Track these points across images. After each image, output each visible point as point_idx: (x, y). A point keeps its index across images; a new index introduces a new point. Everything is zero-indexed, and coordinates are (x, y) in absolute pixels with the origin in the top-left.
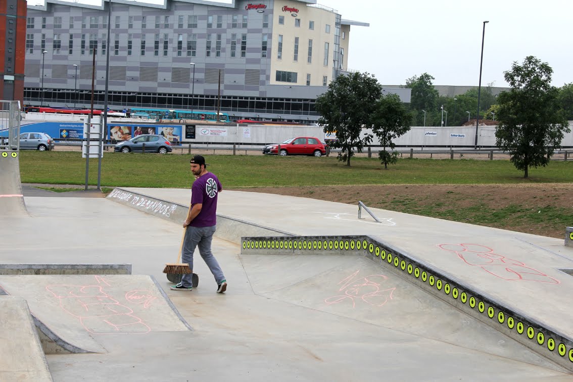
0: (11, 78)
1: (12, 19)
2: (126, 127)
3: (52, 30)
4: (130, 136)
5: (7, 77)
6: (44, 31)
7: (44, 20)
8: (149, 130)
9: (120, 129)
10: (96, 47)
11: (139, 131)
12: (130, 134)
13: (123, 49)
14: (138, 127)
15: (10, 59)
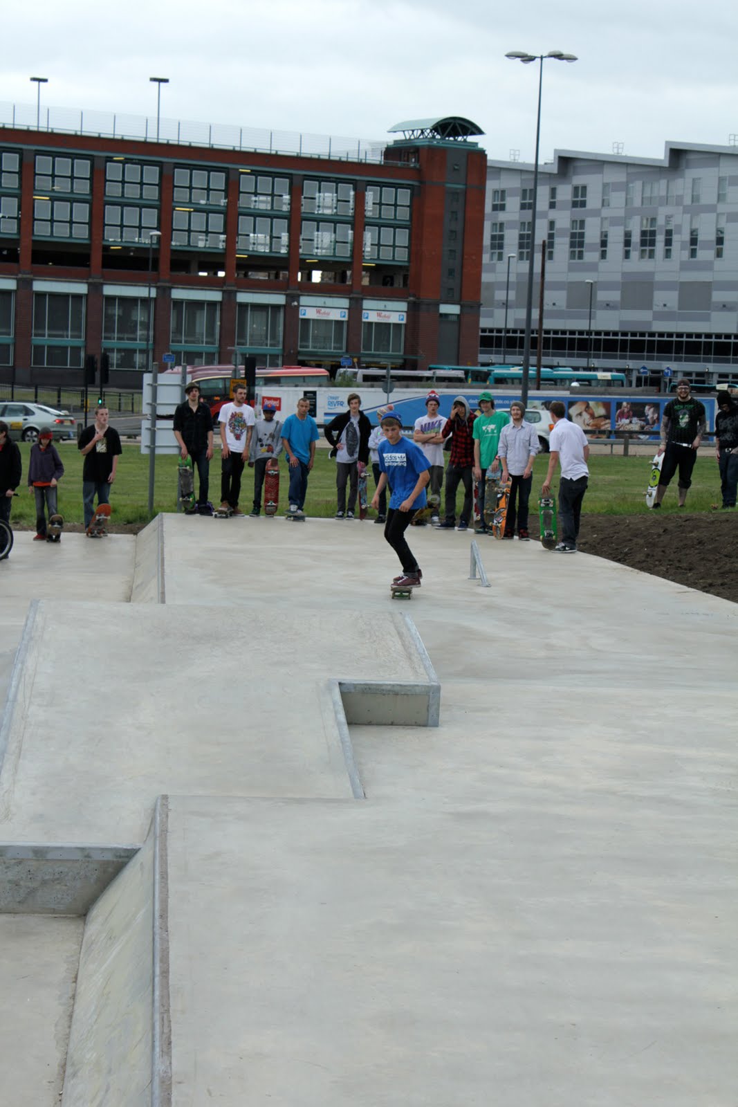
0: (453, 309)
1: (455, 193)
2: (600, 403)
3: (569, 212)
4: (608, 421)
5: (445, 309)
6: (553, 214)
7: (553, 192)
8: (647, 408)
9: (588, 406)
10: (653, 243)
11: (626, 410)
12: (607, 417)
13: (706, 245)
14: (625, 404)
15: (451, 272)
